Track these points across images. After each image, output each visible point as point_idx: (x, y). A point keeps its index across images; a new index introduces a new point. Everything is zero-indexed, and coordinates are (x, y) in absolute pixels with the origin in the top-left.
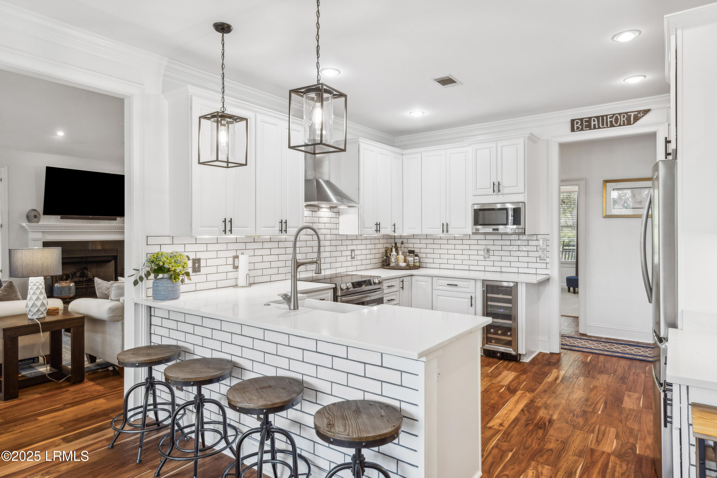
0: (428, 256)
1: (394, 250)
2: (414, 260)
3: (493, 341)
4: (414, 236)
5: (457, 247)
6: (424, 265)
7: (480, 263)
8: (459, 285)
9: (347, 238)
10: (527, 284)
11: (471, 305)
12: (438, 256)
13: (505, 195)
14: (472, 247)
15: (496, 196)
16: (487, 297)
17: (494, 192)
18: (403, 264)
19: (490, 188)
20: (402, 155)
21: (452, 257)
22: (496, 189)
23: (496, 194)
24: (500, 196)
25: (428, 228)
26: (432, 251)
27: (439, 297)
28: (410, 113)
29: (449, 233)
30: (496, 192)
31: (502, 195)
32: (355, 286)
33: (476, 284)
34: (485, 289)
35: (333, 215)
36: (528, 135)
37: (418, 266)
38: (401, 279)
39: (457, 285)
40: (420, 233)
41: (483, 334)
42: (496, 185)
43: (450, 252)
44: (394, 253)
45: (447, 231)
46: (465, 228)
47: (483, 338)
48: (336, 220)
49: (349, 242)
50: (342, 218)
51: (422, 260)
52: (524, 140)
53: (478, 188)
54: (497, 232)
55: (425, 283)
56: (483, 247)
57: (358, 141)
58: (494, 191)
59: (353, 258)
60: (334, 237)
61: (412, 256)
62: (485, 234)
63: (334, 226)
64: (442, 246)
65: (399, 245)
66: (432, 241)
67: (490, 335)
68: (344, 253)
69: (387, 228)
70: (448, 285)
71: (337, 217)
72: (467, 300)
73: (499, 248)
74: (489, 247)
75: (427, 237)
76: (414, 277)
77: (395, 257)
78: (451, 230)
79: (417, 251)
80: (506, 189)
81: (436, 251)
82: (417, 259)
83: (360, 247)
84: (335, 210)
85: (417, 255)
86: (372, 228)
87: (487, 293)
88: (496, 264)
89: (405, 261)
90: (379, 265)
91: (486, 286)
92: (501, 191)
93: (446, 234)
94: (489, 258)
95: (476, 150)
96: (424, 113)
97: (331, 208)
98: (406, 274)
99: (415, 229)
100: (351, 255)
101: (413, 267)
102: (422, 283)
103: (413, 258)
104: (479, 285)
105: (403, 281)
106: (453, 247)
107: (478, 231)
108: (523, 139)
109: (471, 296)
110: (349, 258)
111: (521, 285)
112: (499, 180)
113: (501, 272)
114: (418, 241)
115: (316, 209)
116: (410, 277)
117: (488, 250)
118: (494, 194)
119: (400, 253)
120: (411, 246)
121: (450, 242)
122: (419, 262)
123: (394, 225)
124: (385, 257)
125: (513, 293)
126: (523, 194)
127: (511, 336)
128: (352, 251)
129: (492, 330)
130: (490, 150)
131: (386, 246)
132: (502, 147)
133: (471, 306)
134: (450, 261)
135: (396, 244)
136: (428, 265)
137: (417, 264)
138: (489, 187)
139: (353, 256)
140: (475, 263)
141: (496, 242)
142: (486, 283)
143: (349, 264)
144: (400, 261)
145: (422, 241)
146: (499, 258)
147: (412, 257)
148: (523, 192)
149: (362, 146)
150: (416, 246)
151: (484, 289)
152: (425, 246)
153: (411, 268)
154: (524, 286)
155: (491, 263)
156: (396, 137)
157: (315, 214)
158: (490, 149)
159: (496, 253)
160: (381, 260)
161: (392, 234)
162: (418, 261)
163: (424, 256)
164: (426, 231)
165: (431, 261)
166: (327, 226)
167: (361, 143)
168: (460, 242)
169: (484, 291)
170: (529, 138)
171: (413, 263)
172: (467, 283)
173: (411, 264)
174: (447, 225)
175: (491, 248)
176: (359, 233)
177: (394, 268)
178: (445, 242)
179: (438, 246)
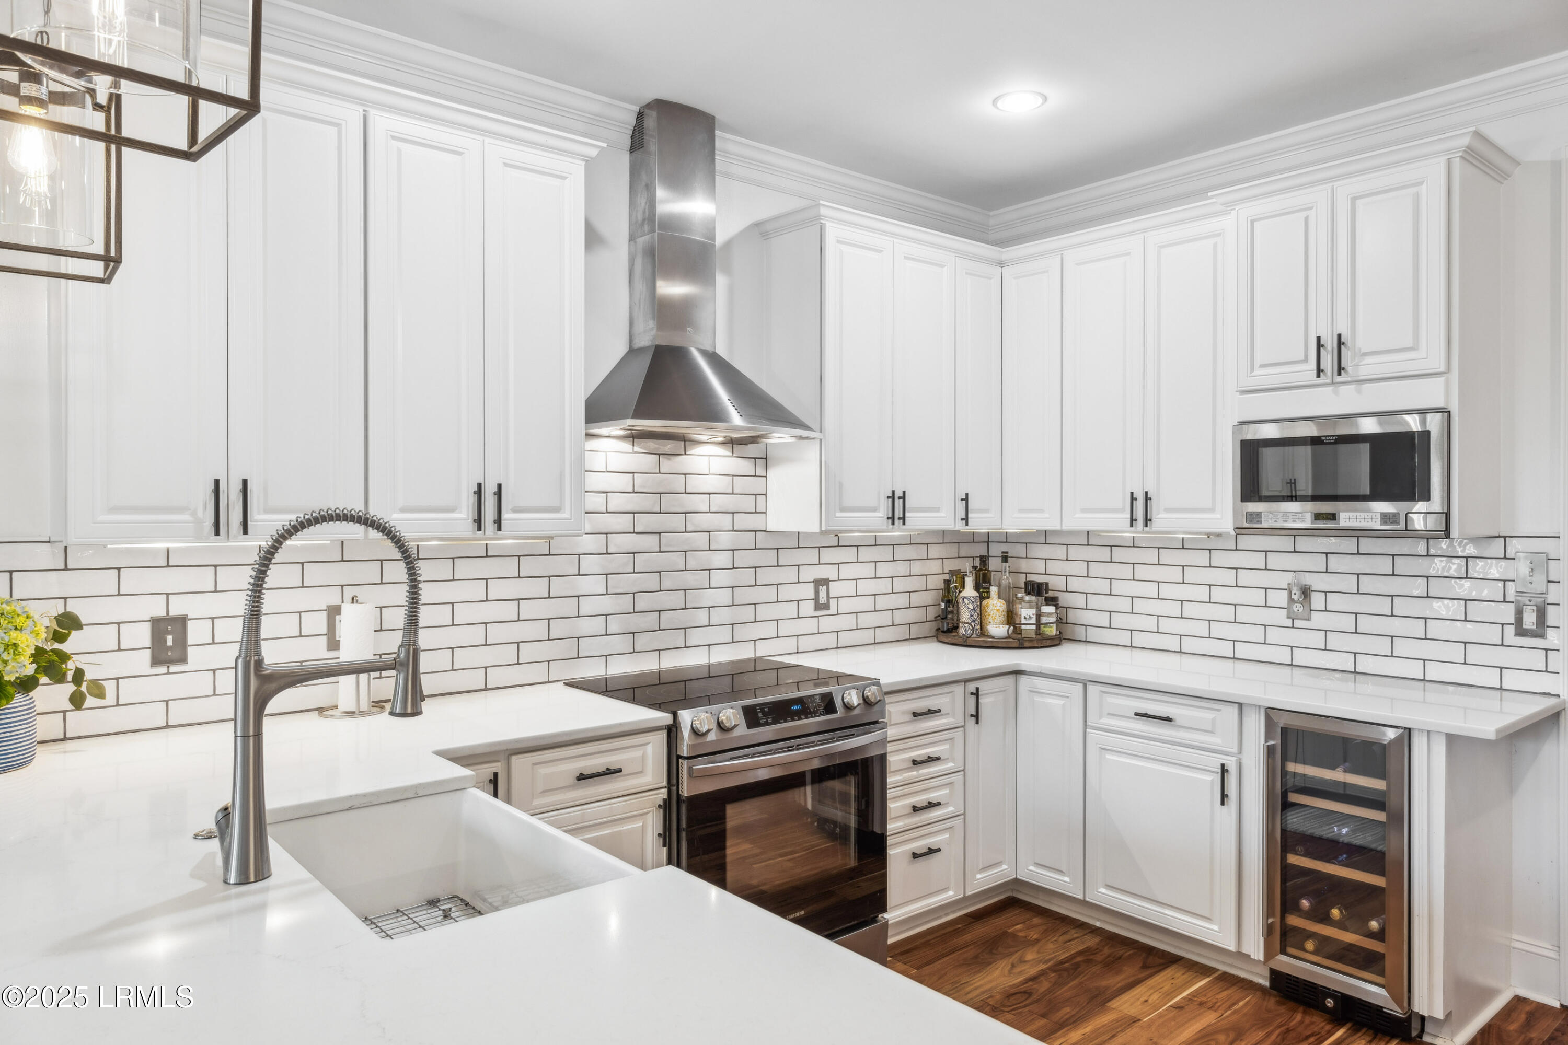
0: (1094, 602)
1: (969, 581)
2: (1039, 617)
3: (1310, 945)
4: (1045, 537)
5: (1190, 574)
6: (1080, 633)
7: (1274, 635)
8: (1179, 721)
9: (799, 541)
10: (1452, 739)
11: (1224, 797)
12: (1125, 605)
13: (1366, 386)
14: (1246, 578)
15: (1330, 389)
16: (1284, 773)
17: (1318, 376)
18: (998, 629)
19: (1306, 360)
20: (1001, 264)
21: (1174, 608)
22: (1328, 362)
23: (1329, 381)
24: (1343, 388)
25: (1084, 510)
26: (1104, 586)
27: (1110, 757)
28: (995, 102)
29: (1154, 529)
30: (1329, 373)
31: (1352, 387)
32: (758, 719)
33: (1245, 719)
34: (1276, 742)
35: (745, 466)
36: (1466, 141)
37: (1051, 638)
38: (972, 687)
39: (1169, 719)
40: (1058, 528)
41: (1269, 911)
42: (1329, 348)
43: (1166, 591)
44: (969, 591)
45: (1147, 521)
46: (1212, 510)
47: (1269, 931)
48: (756, 485)
49: (811, 556)
50: (774, 474)
51: (1073, 616)
52: (1449, 162)
53: (1257, 364)
54: (1330, 525)
55: (1060, 702)
56: (1285, 580)
57: (818, 217)
58: (1319, 371)
59: (818, 606)
60: (747, 540)
61: (1030, 601)
62: (1294, 532)
63: (747, 503)
64: (1141, 572)
65: (994, 564)
66: (1104, 554)
67: (1294, 920)
68: (787, 593)
69: (937, 510)
70: (1136, 714)
71: (760, 472)
72: (1208, 778)
73: (1350, 583)
74: (1308, 579)
75: (1089, 539)
76: (1023, 679)
77: (971, 606)
78: (1159, 516)
79: (1056, 583)
80: (1368, 360)
81: (1118, 587)
82: (1049, 614)
83: (847, 571)
84: (752, 450)
85: (1052, 601)
86: (874, 510)
87: (1284, 759)
88: (1335, 641)
89: (1011, 618)
90: (929, 628)
91: (1279, 731)
92: (1349, 369)
93: (1143, 532)
94: (1309, 619)
95: (1253, 222)
96: (1045, 99)
97: (732, 443)
98: (1000, 667)
99: (1041, 511)
100: (816, 599)
101: (1031, 640)
102: (1050, 700)
103: (1034, 611)
104: (1255, 726)
105: (976, 694)
106: (1176, 574)
107: (1260, 522)
108: (1442, 161)
109: (1223, 766)
110: (808, 608)
111: (1425, 739)
112: (1342, 328)
113: (1355, 672)
114: (1060, 552)
115: (668, 446)
116: (1010, 680)
117: (1306, 592)
118: (1320, 381)
119: (994, 590)
120: (1036, 570)
121: (1166, 557)
122: (1060, 622)
123: (966, 500)
124: (943, 605)
125: (1392, 765)
126: (1442, 379)
127: (1379, 936)
128: (818, 583)
129: (1305, 903)
130: (1307, 219)
131: (951, 565)
132: (1354, 199)
133: (1223, 803)
134: (1165, 625)
135: (984, 559)
136: (1093, 634)
137: (1052, 631)
138: (1303, 358)
139: (823, 599)
140: (1256, 634)
141: (1335, 563)
142: (1282, 721)
143: (809, 626)
144: (990, 619)
145: (1074, 552)
146: (1347, 622)
147: (1031, 608)
148: (1442, 369)
149: (833, 232)
150: (1053, 567)
151: (1271, 743)
152: (1081, 569)
153: (1026, 645)
154: (1440, 748)
155: (1317, 639)
156: (991, 213)
157: (667, 465)
158: (1303, 215)
159: (1335, 602)
160: (932, 613)
161: (960, 526)
162: (1053, 619)
163: (1079, 601)
164: (1077, 521)
165: (1103, 619)
166: (718, 502)
167: (828, 224)
168: (1202, 558)
169: (1270, 751)
170: (1471, 155)
171: (1034, 627)
172: (1209, 715)
173: (1029, 629)
174: (1147, 498)
175: (1317, 582)
176: (823, 529)
177: (966, 643)
178: (1151, 556)
179: (1127, 571)
